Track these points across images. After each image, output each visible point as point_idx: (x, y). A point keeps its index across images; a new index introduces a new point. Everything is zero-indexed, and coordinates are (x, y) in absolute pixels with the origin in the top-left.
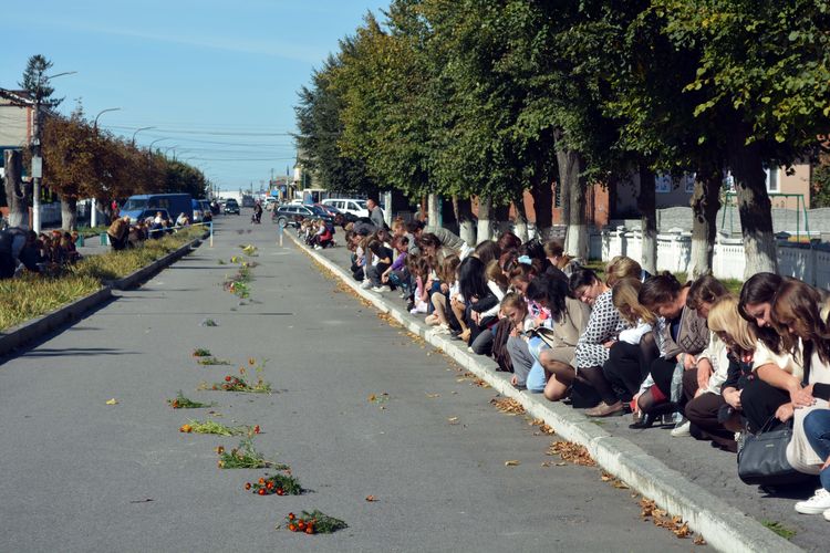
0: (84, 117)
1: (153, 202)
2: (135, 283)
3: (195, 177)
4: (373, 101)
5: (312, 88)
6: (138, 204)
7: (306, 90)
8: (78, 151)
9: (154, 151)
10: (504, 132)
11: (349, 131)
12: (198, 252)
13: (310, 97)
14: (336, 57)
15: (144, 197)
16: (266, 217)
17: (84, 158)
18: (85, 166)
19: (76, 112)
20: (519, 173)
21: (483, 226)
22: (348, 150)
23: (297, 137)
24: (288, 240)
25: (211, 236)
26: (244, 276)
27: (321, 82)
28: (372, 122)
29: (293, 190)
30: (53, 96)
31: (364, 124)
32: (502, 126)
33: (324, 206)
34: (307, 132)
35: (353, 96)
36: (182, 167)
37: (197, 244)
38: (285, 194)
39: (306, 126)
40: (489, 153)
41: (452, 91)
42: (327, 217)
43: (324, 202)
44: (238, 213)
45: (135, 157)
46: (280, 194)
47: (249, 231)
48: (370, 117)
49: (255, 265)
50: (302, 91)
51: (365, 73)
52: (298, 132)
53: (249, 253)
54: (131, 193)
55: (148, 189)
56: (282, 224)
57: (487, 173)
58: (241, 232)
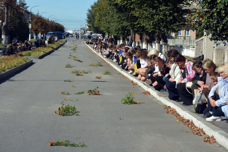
0: (39, 14)
1: (53, 34)
2: (57, 49)
3: (62, 27)
4: (101, 15)
5: (90, 9)
6: (50, 34)
7: (89, 9)
8: (38, 22)
9: (52, 21)
10: (121, 24)
11: (96, 21)
12: (65, 45)
13: (90, 11)
14: (96, 2)
15: (52, 33)
16: (80, 38)
17: (39, 24)
18: (39, 25)
19: (38, 13)
20: (124, 32)
21: (121, 41)
22: (96, 25)
23: (87, 20)
24: (84, 43)
25: (67, 42)
26: (75, 49)
27: (92, 7)
28: (101, 19)
29: (86, 31)
30: (26, 6)
31: (99, 20)
32: (121, 23)
33: (93, 36)
34: (89, 19)
35: (98, 14)
36: (59, 24)
37: (64, 43)
38: (84, 32)
39: (89, 18)
40: (119, 28)
41: (113, 16)
42: (93, 38)
43: (93, 35)
44: (73, 37)
45: (49, 23)
46: (83, 32)
47: (75, 41)
48: (101, 18)
49: (77, 47)
50: (88, 10)
51: (100, 9)
52: (87, 19)
53: (75, 45)
54: (48, 32)
55: (52, 31)
56: (83, 39)
57: (119, 32)
58: (73, 41)
